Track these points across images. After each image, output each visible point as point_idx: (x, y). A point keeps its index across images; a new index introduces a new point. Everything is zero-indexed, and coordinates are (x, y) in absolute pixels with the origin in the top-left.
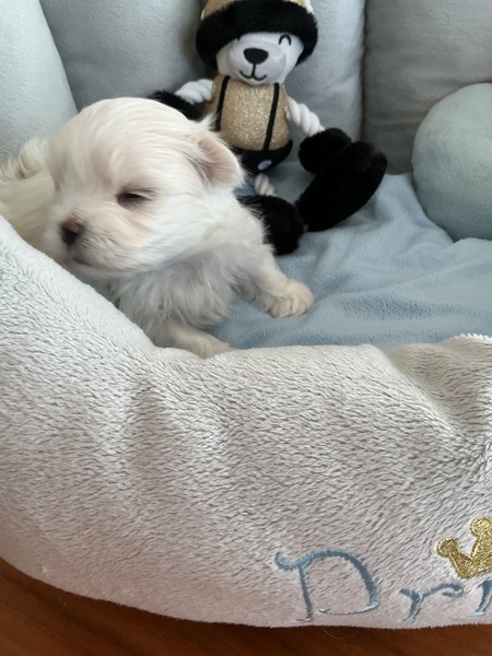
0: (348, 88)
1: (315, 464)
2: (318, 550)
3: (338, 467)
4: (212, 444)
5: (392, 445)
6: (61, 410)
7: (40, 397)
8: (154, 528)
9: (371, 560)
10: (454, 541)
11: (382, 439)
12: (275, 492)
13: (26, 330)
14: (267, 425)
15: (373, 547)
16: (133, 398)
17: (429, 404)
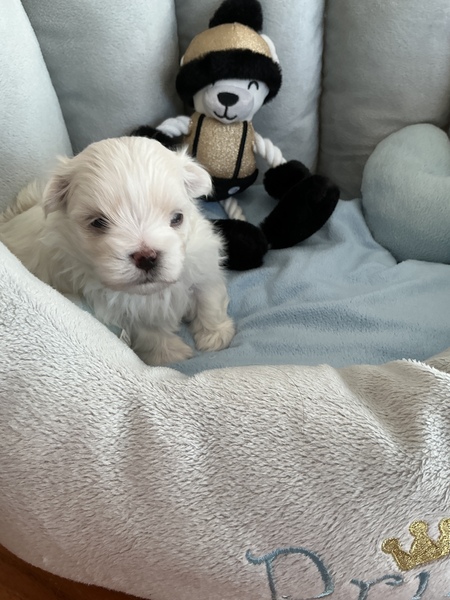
0: (306, 123)
1: (281, 475)
2: (283, 548)
3: (301, 478)
4: (193, 457)
5: (345, 459)
6: (64, 426)
7: (45, 415)
8: (143, 528)
9: (327, 556)
10: (396, 540)
11: (336, 454)
12: (247, 499)
13: (34, 357)
14: (239, 440)
15: (328, 545)
16: (126, 415)
17: (376, 423)
